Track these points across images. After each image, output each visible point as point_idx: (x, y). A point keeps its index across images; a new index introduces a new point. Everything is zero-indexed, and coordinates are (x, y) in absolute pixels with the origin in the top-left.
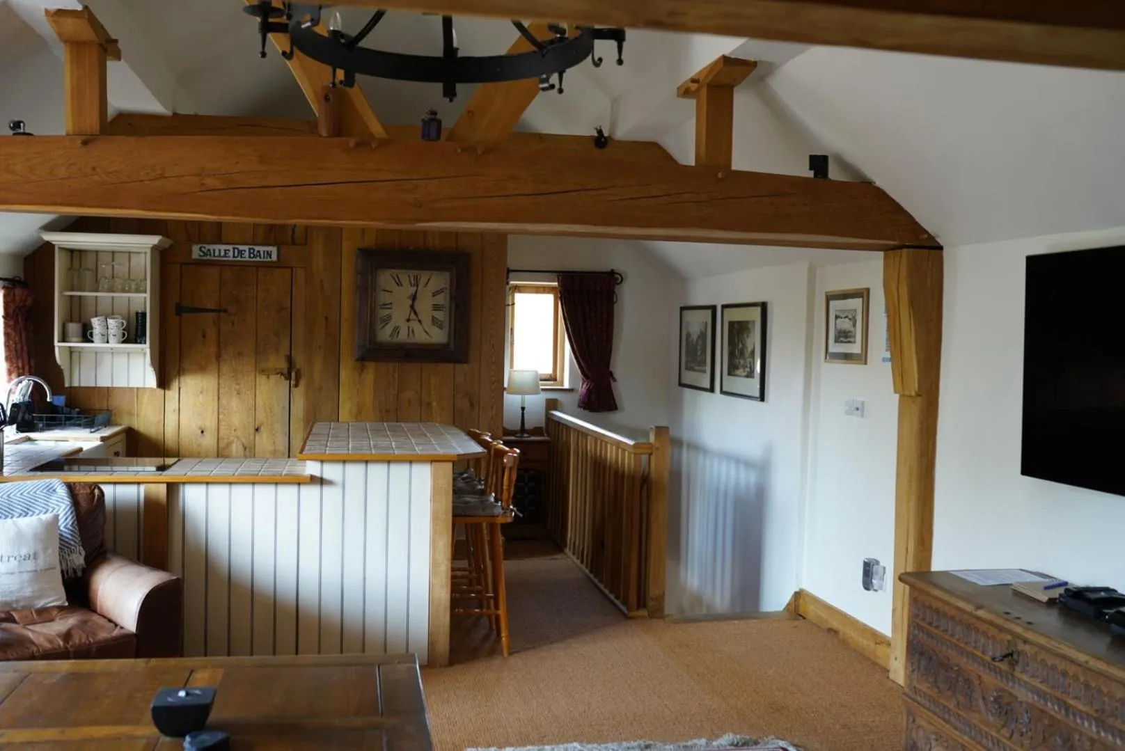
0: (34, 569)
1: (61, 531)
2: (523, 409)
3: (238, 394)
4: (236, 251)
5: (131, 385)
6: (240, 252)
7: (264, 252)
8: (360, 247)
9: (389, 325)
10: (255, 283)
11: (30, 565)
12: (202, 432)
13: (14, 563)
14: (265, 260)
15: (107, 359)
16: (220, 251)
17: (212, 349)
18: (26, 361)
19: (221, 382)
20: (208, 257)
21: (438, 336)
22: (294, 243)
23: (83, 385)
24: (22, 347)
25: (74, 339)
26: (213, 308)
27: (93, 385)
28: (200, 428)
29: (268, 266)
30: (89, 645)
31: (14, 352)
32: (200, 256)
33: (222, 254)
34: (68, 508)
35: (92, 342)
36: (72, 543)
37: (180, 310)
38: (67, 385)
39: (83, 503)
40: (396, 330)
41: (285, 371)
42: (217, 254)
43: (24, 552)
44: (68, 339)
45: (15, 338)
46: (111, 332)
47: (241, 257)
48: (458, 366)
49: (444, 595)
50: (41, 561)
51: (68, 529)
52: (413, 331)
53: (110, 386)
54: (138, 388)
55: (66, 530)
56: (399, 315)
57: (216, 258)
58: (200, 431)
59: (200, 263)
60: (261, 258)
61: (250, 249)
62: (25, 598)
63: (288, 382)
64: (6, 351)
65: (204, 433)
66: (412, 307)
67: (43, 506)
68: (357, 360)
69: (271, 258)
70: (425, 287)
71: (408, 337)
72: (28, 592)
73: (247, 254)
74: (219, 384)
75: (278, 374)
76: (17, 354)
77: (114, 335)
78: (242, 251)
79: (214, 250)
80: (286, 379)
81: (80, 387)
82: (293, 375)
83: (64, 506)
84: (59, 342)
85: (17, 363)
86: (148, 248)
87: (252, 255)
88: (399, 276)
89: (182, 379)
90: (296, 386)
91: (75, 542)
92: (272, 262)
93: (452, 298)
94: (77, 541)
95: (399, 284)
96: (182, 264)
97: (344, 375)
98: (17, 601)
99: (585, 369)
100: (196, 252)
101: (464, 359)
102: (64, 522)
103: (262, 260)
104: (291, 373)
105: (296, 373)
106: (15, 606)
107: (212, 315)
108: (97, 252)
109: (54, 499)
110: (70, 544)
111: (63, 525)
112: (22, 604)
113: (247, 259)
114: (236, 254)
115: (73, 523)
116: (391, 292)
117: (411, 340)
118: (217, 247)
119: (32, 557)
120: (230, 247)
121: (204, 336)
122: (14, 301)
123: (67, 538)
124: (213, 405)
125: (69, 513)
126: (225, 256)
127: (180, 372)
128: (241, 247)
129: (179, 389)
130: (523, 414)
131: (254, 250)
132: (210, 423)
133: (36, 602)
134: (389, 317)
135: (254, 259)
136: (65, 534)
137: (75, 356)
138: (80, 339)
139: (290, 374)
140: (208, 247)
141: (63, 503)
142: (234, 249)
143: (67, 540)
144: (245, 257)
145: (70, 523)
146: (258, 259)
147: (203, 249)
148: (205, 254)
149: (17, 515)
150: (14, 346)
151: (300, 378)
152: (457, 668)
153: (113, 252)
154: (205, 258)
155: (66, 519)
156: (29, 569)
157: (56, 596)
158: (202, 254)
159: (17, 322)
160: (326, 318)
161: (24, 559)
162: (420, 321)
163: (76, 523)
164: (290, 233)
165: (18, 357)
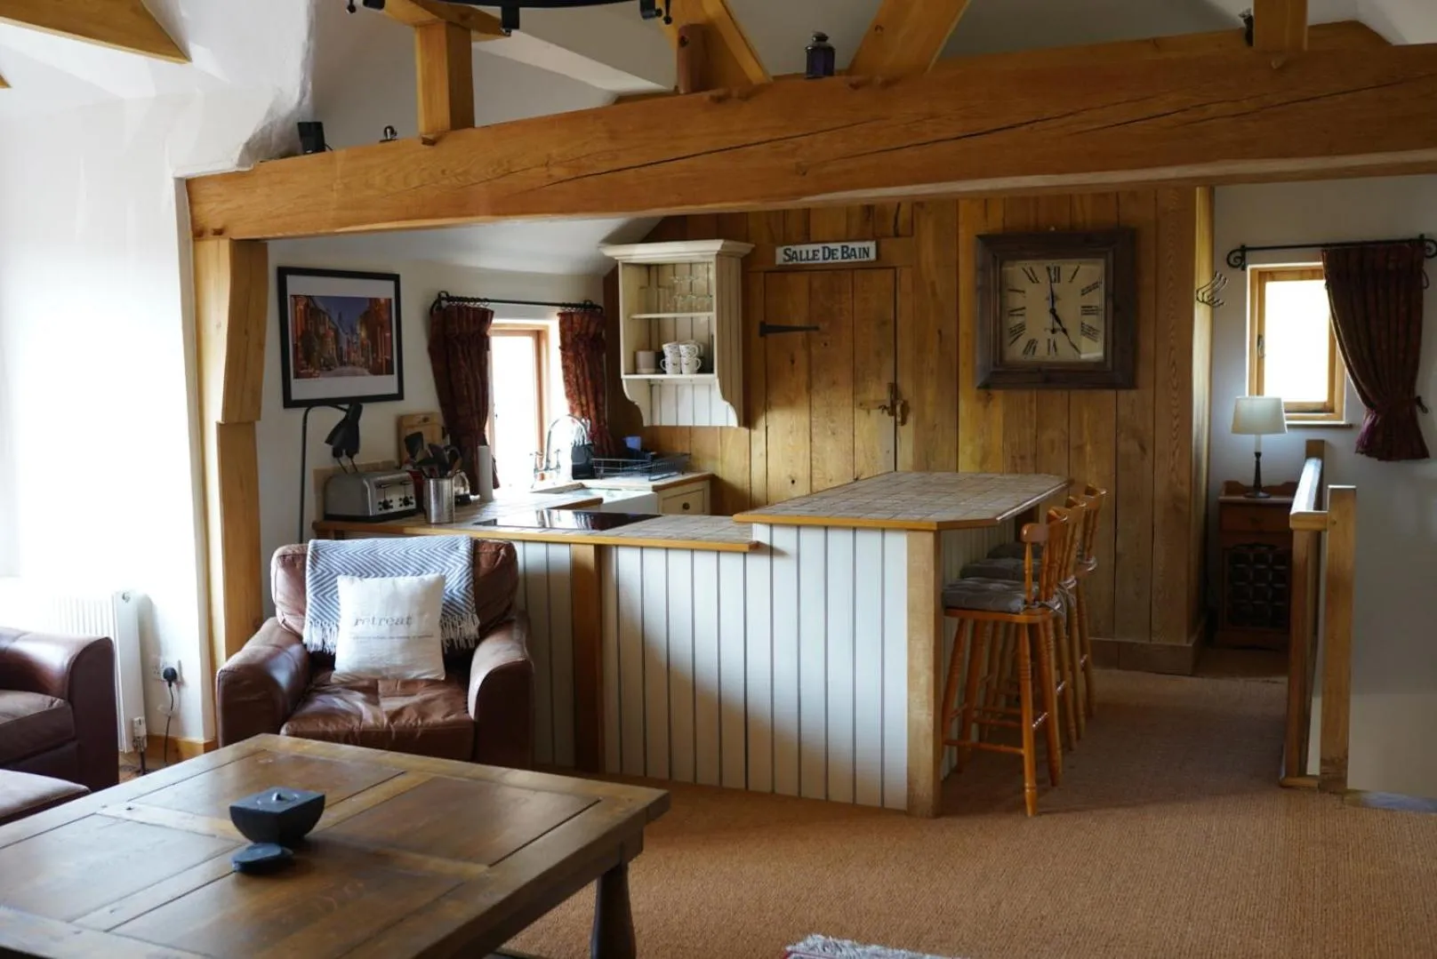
0: (406, 635)
1: (453, 594)
2: (1258, 455)
3: (834, 434)
4: (827, 251)
5: (714, 424)
6: (832, 252)
7: (860, 249)
8: (981, 233)
9: (1020, 339)
10: (850, 290)
11: (402, 631)
12: (793, 482)
13: (385, 627)
14: (862, 260)
15: (688, 392)
16: (807, 252)
17: (802, 377)
18: (590, 397)
19: (813, 419)
20: (795, 261)
21: (1092, 351)
22: (897, 235)
23: (664, 424)
24: (584, 380)
25: (644, 370)
26: (803, 325)
27: (674, 424)
28: (790, 477)
29: (866, 267)
30: (416, 727)
31: (575, 387)
32: (785, 260)
33: (811, 255)
34: (466, 567)
35: (664, 372)
36: (464, 609)
37: (766, 330)
38: (646, 423)
39: (484, 564)
40: (1032, 344)
41: (888, 405)
42: (804, 256)
43: (397, 615)
44: (638, 371)
45: (576, 370)
46: (684, 360)
47: (833, 259)
48: (1123, 394)
49: (926, 717)
50: (414, 626)
51: (460, 592)
52: (1054, 345)
53: (691, 424)
54: (721, 427)
55: (458, 594)
56: (1037, 323)
57: (803, 262)
58: (790, 481)
59: (785, 270)
60: (856, 257)
61: (843, 247)
62: (396, 667)
63: (893, 418)
64: (566, 387)
65: (796, 483)
66: (1053, 311)
67: (440, 564)
68: (979, 388)
69: (868, 256)
70: (1071, 282)
71: (1049, 354)
72: (398, 660)
73: (839, 254)
74: (811, 421)
75: (880, 408)
76: (579, 389)
77: (687, 364)
78: (833, 250)
79: (801, 252)
80: (890, 414)
81: (661, 427)
82: (898, 409)
83: (461, 566)
84: (626, 374)
85: (580, 398)
86: (711, 255)
87: (845, 255)
88: (1034, 269)
89: (769, 415)
90: (903, 422)
91: (467, 608)
92: (872, 262)
93: (1108, 295)
94: (470, 608)
95: (1034, 280)
96: (766, 272)
97: (964, 407)
98: (387, 669)
99: (1370, 396)
100: (780, 256)
101: (1131, 384)
102: (458, 584)
103: (858, 260)
104: (897, 407)
105: (903, 406)
106: (385, 674)
107: (800, 335)
108: (674, 265)
109: (454, 556)
110: (462, 610)
111: (456, 588)
112: (392, 673)
113: (840, 260)
114: (827, 255)
115: (467, 587)
116: (1023, 292)
117: (1052, 358)
118: (804, 248)
119: (405, 622)
120: (819, 247)
121: (793, 362)
122: (571, 329)
123: (458, 602)
124: (804, 450)
125: (465, 574)
126: (813, 259)
127: (767, 407)
128: (832, 246)
129: (767, 428)
130: (1258, 464)
131: (847, 247)
132: (802, 472)
133: (408, 672)
134: (1022, 327)
135: (848, 260)
136: (457, 599)
137: (656, 389)
138: (653, 370)
139: (893, 406)
140: (793, 248)
141: (461, 563)
142: (824, 248)
143: (457, 605)
144: (818, 259)
145: (464, 586)
146: (853, 259)
147: (788, 252)
148: (791, 259)
149: (410, 573)
150: (575, 380)
151: (908, 411)
152: (943, 821)
153: (691, 264)
154: (790, 263)
155: (460, 581)
156: (401, 635)
157: (433, 668)
158: (787, 258)
159: (577, 354)
160: (940, 332)
161: (396, 624)
162: (1065, 331)
163: (472, 585)
164: (891, 222)
165: (580, 394)
